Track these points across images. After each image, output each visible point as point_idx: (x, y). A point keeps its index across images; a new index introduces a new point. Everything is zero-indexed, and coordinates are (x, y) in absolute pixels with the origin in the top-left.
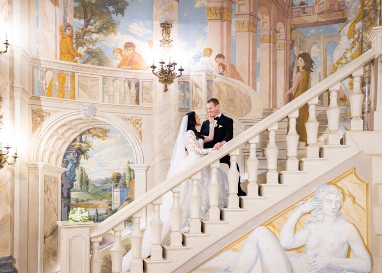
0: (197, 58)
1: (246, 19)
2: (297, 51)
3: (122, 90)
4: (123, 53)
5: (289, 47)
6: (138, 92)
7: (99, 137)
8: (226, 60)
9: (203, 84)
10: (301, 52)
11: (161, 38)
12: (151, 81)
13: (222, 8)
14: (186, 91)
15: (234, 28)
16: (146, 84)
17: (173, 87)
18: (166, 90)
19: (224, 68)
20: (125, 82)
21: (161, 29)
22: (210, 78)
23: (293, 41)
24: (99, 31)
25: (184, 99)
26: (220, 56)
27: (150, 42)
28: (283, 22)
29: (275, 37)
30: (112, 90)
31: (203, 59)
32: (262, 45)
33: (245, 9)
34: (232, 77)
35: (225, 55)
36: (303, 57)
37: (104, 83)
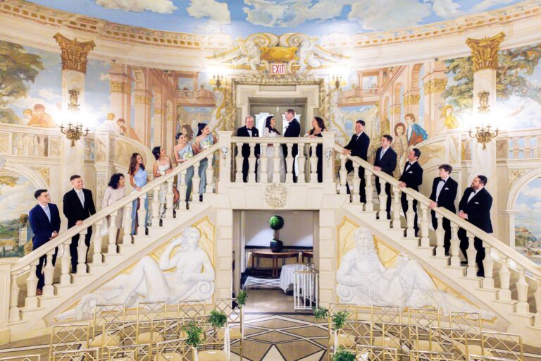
0: (101, 121)
1: (143, 94)
2: (181, 123)
3: (32, 144)
4: (33, 113)
5: (175, 119)
6: (47, 146)
7: (8, 184)
8: (126, 123)
9: (107, 142)
10: (185, 124)
11: (70, 102)
12: (60, 138)
13: (123, 83)
14: (92, 147)
15: (133, 100)
16: (55, 140)
17: (80, 143)
18: (73, 145)
19: (125, 130)
20: (34, 137)
21: (70, 95)
22: (112, 137)
23: (179, 115)
24: (10, 94)
25: (90, 153)
26: (122, 120)
27: (59, 105)
28: (171, 100)
29: (165, 111)
30: (21, 143)
31: (106, 121)
32: (155, 115)
33: (142, 86)
34: (131, 137)
35: (125, 119)
36: (186, 128)
37: (13, 138)
